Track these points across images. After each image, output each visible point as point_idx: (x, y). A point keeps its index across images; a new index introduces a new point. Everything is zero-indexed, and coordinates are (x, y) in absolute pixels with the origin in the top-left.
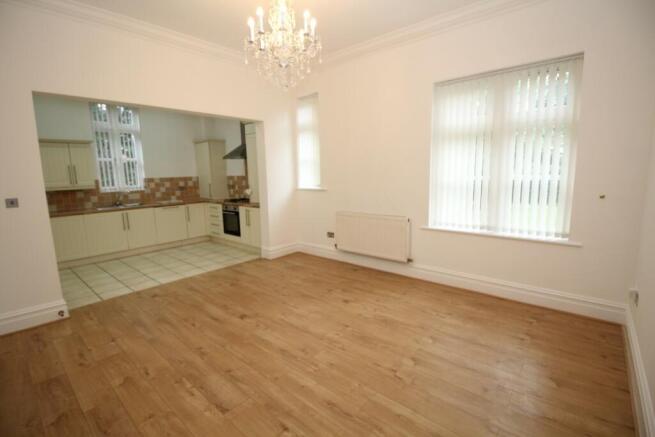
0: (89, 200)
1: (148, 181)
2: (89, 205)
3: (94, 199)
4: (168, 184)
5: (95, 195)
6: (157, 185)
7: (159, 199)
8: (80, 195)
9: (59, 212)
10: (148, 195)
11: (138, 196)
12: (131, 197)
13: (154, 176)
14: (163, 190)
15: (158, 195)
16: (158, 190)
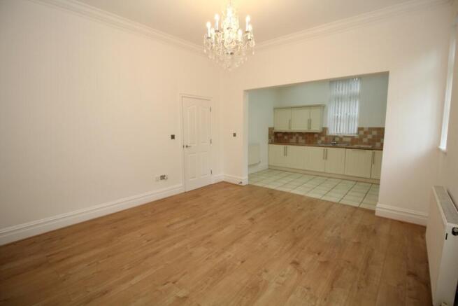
0: (320, 139)
1: (360, 129)
2: (319, 142)
3: (323, 139)
4: (375, 133)
5: (323, 136)
6: (365, 133)
7: (365, 144)
8: (316, 136)
9: (306, 143)
10: (357, 139)
11: (349, 140)
12: (344, 139)
13: (364, 126)
14: (370, 137)
15: (365, 140)
16: (366, 137)
